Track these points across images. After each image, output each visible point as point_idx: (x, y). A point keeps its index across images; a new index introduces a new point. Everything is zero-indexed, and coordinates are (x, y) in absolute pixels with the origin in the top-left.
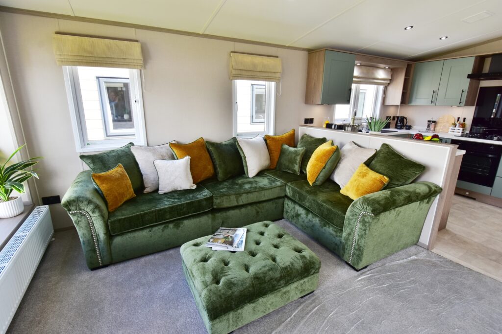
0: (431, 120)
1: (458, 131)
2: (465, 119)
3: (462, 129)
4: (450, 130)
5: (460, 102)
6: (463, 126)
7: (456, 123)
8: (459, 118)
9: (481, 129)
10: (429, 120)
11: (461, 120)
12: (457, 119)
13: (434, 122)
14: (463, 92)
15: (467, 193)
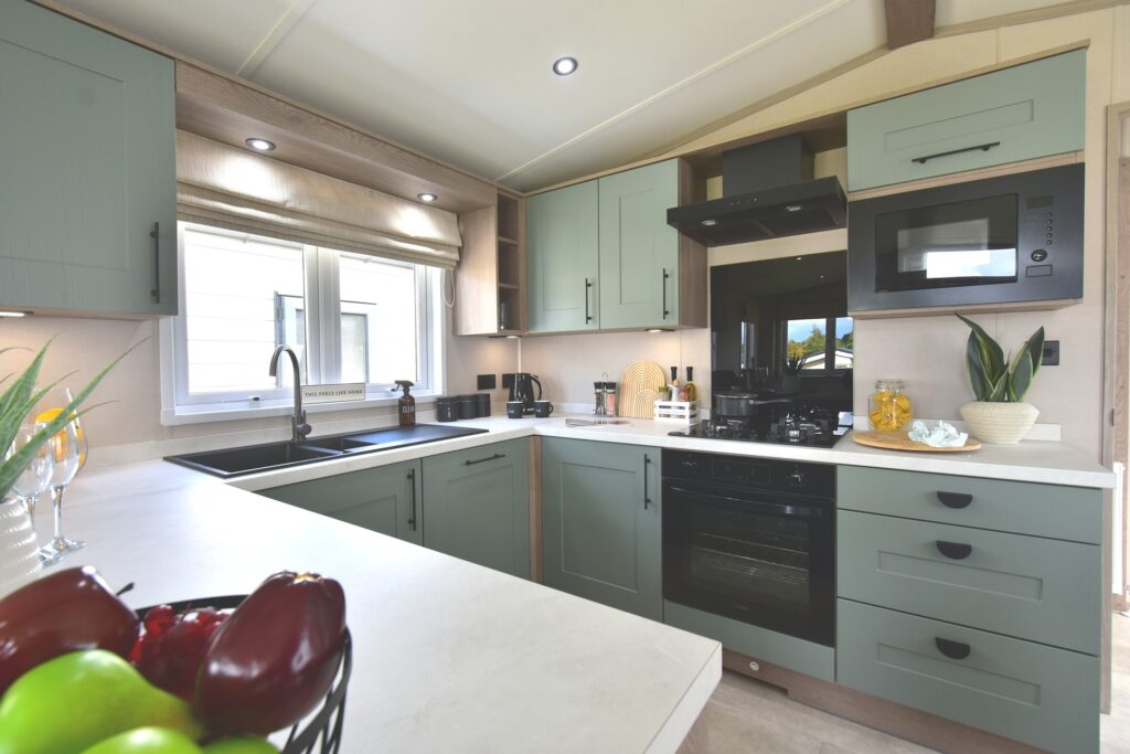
0: (604, 380)
1: (681, 412)
2: (690, 370)
3: (687, 405)
4: (657, 411)
5: (666, 313)
6: (689, 393)
7: (669, 385)
8: (674, 370)
9: (743, 403)
10: (597, 381)
11: (681, 374)
12: (670, 372)
13: (612, 385)
14: (666, 276)
15: (754, 667)
